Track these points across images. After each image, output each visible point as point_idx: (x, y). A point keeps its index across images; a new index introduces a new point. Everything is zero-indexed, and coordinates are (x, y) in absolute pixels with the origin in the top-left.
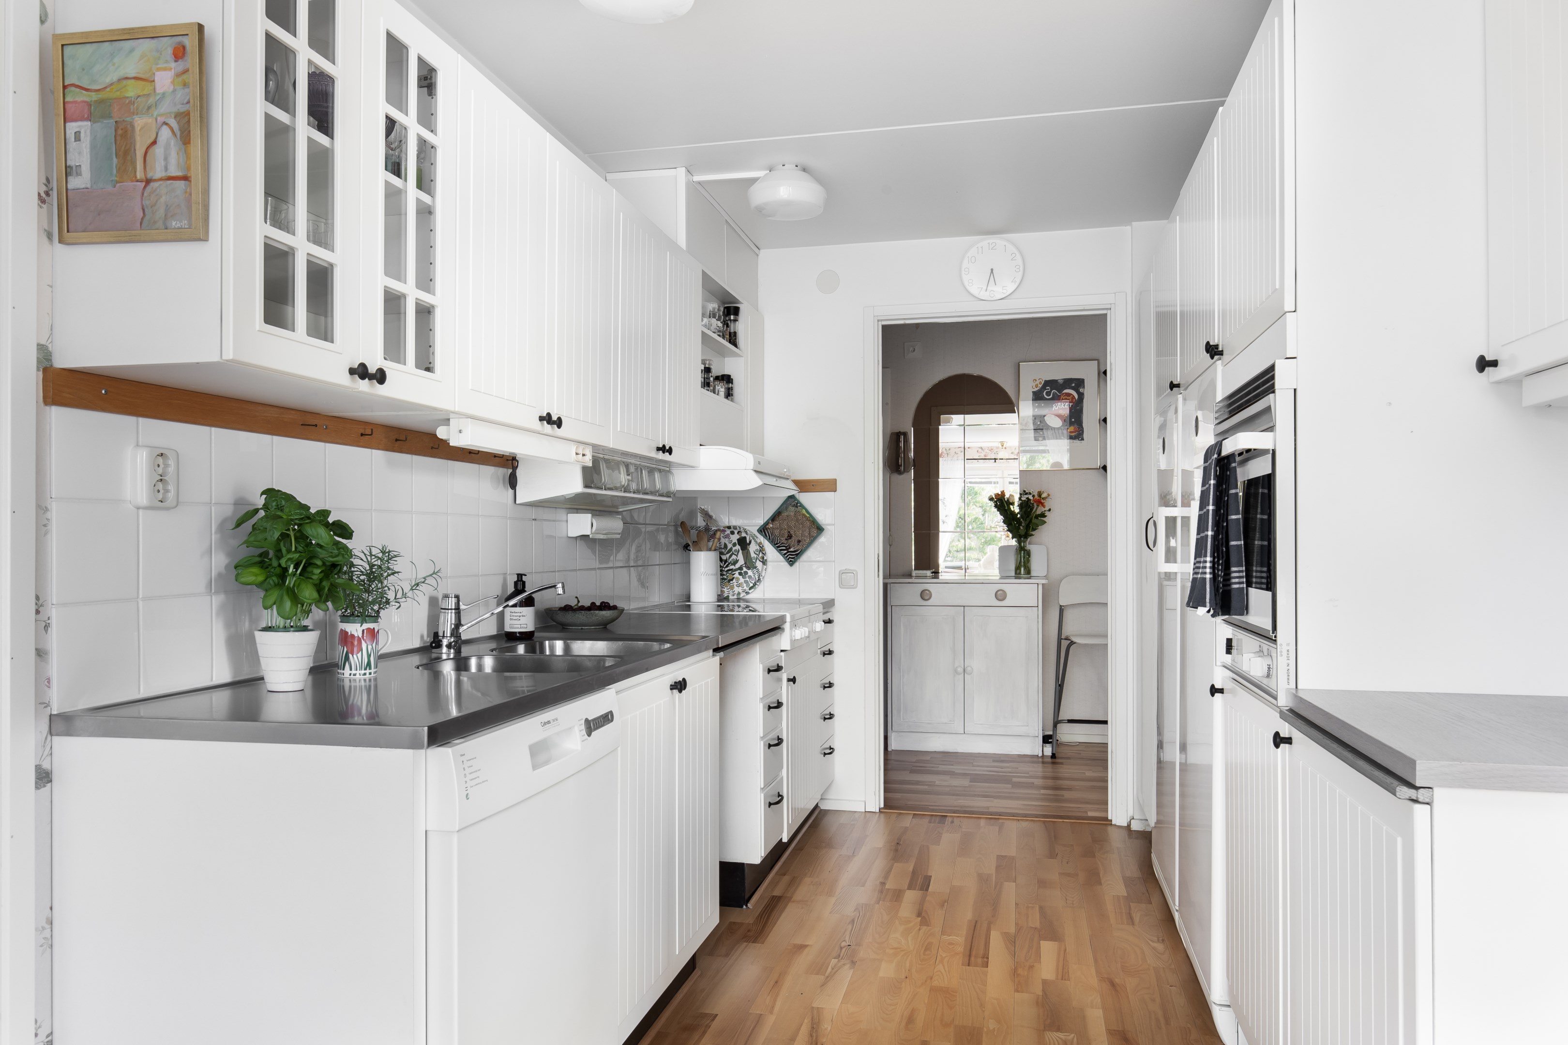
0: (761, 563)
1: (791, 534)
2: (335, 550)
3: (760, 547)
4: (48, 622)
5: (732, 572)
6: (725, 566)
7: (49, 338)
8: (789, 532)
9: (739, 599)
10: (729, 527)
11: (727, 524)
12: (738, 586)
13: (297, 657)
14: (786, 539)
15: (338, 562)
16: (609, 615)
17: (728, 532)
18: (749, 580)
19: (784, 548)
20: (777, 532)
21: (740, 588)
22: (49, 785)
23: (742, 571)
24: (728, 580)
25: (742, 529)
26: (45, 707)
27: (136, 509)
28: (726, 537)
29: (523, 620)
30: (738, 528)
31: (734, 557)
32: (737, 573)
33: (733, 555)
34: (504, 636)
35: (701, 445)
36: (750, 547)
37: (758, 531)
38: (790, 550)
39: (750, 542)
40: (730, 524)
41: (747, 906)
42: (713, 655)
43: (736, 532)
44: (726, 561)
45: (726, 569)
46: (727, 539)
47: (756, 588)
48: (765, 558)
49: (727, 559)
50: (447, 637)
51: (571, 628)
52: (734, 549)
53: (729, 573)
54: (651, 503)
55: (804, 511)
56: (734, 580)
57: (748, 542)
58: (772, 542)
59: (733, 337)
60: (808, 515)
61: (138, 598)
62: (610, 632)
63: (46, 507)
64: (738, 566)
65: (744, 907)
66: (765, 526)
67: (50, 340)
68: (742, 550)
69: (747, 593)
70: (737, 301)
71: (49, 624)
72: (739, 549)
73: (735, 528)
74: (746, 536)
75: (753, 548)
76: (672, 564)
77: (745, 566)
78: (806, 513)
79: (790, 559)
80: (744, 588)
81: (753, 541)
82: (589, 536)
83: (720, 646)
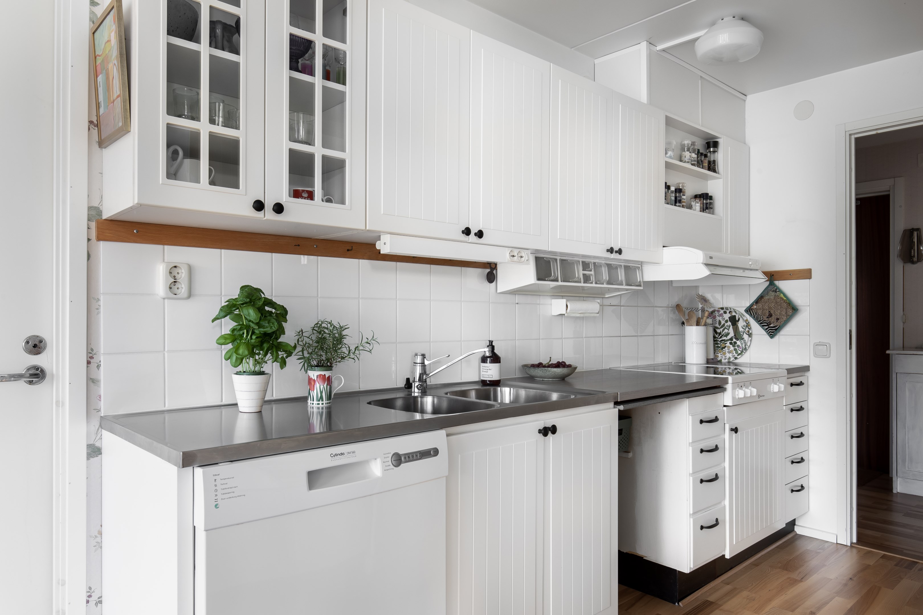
0: (747, 335)
1: (771, 314)
2: (266, 324)
3: (747, 323)
4: (100, 363)
5: (724, 342)
6: (719, 337)
7: (100, 203)
8: (770, 312)
9: (729, 362)
10: (722, 308)
11: (721, 307)
12: (729, 352)
13: (249, 391)
14: (767, 317)
15: (267, 331)
16: (559, 371)
17: (722, 312)
18: (737, 348)
19: (766, 324)
20: (760, 312)
21: (731, 354)
22: (100, 456)
23: (733, 342)
24: (722, 348)
25: (732, 309)
26: (97, 412)
27: (163, 299)
28: (720, 316)
29: (490, 373)
30: (729, 309)
31: (726, 331)
32: (728, 342)
33: (726, 329)
34: (481, 382)
35: (664, 247)
36: (738, 323)
37: (745, 311)
38: (770, 326)
39: (739, 319)
40: (723, 306)
41: (678, 604)
42: (614, 407)
43: (728, 312)
44: (720, 334)
45: (720, 340)
46: (721, 317)
47: (742, 355)
48: (750, 332)
49: (721, 332)
50: (416, 382)
51: (536, 379)
52: (726, 324)
53: (722, 343)
54: (627, 291)
55: (782, 295)
56: (726, 348)
57: (737, 319)
58: (756, 319)
59: (713, 164)
60: (785, 298)
61: (164, 351)
62: (569, 384)
63: (98, 299)
64: (729, 337)
65: (677, 604)
66: (750, 308)
67: (100, 204)
68: (732, 325)
69: (736, 358)
70: (717, 137)
71: (100, 364)
72: (730, 325)
73: (727, 309)
74: (736, 314)
75: (741, 324)
76: (669, 335)
77: (735, 338)
78: (783, 297)
79: (770, 333)
80: (734, 355)
81: (741, 319)
82: (564, 314)
83: (619, 401)
